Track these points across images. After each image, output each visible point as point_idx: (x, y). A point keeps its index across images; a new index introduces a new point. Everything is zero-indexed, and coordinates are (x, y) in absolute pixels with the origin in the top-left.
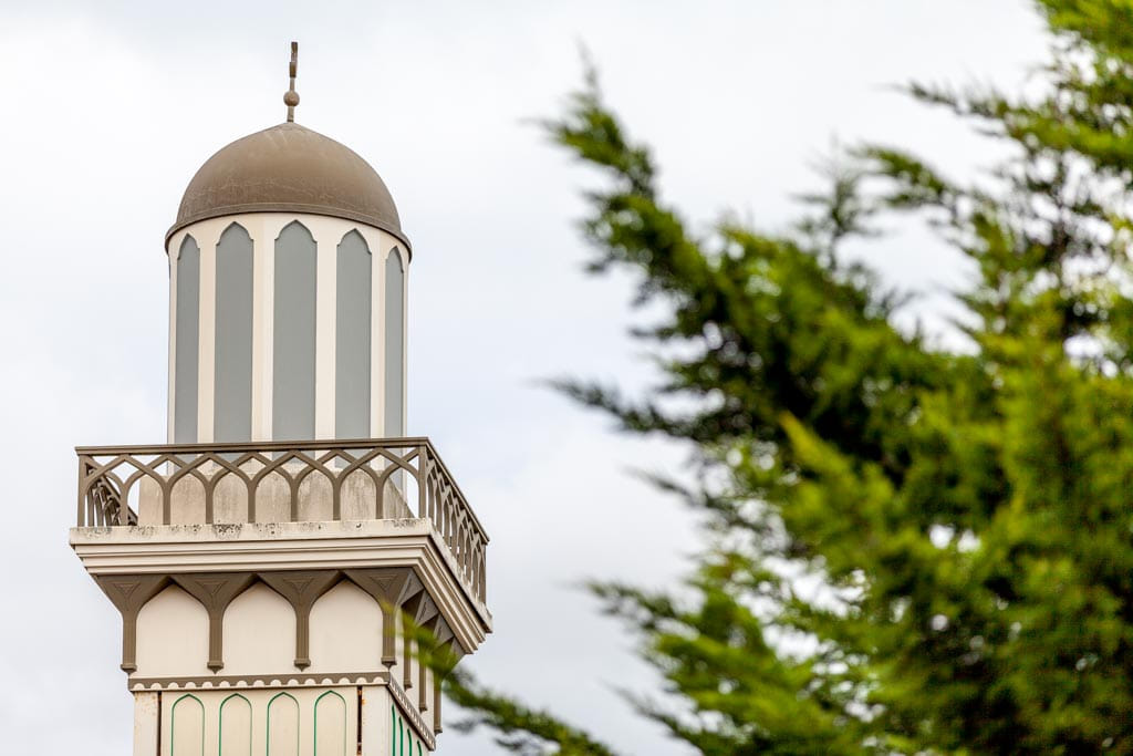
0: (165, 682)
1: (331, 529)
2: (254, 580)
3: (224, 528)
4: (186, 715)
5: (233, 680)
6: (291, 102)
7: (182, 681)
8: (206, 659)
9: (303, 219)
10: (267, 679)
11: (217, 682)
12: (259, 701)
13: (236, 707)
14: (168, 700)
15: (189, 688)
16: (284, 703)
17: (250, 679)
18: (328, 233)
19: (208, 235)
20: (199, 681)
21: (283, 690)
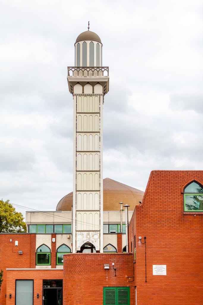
0: (77, 94)
1: (98, 77)
2: (88, 83)
3: (85, 76)
4: (79, 98)
5: (85, 94)
6: (89, 28)
7: (79, 94)
8: (82, 92)
9: (93, 41)
10: (89, 94)
11: (83, 94)
12: (88, 97)
13: (85, 98)
14: (78, 97)
15: (80, 95)
16: (91, 97)
17: (87, 94)
18: (95, 43)
19: (81, 43)
20: (81, 94)
21: (91, 96)
